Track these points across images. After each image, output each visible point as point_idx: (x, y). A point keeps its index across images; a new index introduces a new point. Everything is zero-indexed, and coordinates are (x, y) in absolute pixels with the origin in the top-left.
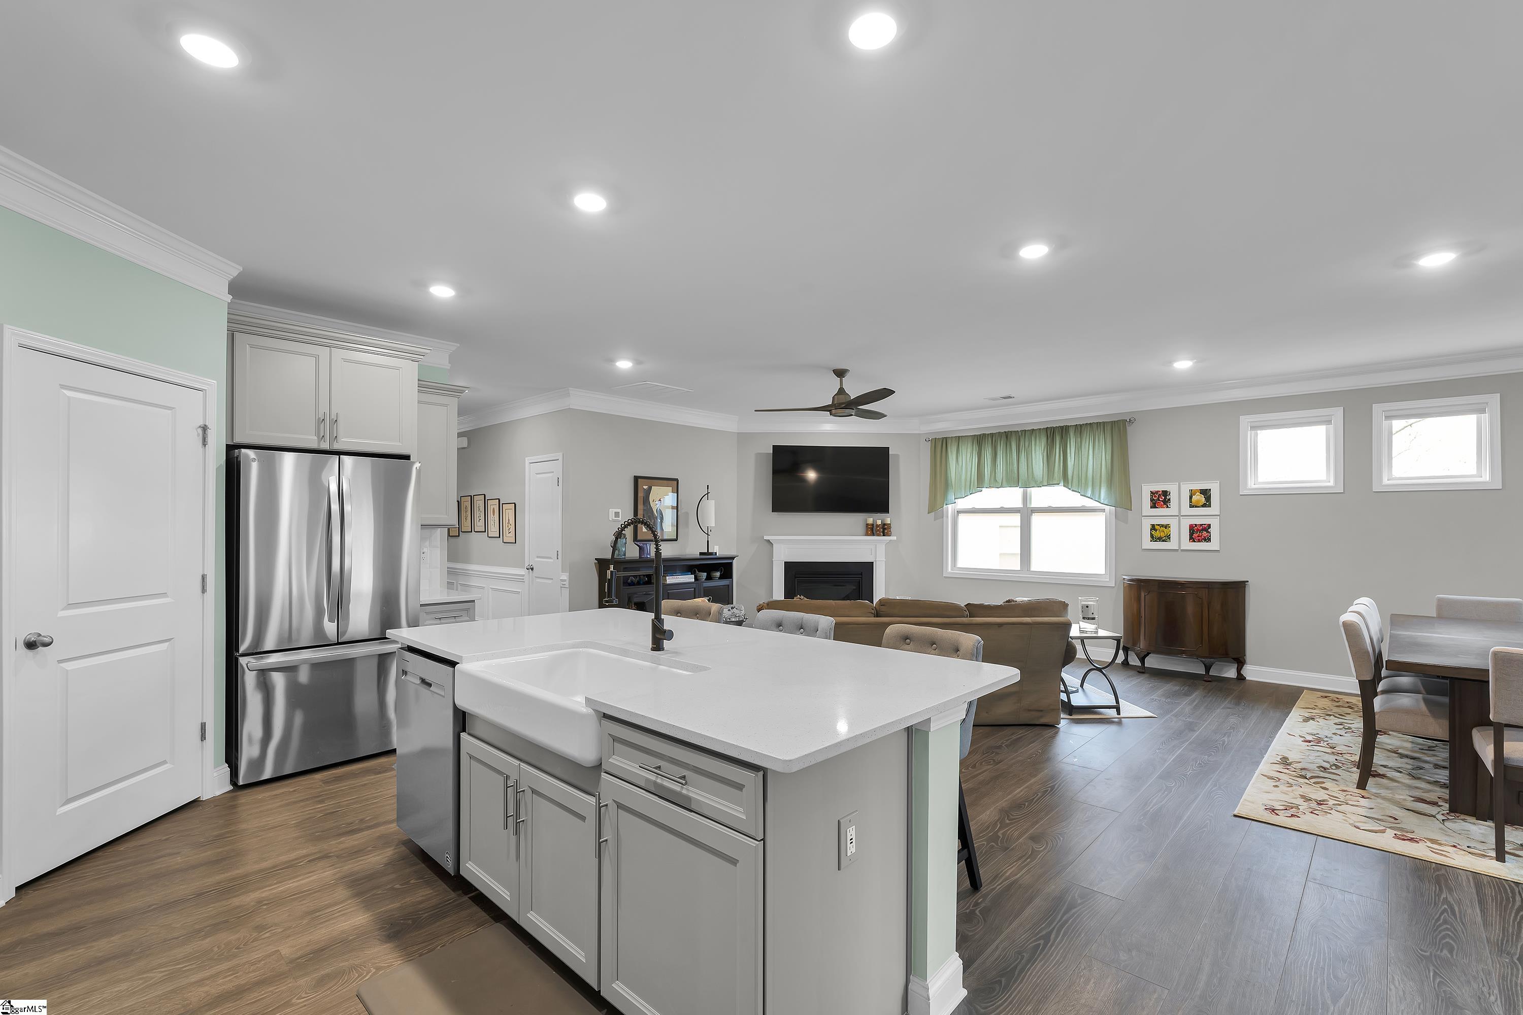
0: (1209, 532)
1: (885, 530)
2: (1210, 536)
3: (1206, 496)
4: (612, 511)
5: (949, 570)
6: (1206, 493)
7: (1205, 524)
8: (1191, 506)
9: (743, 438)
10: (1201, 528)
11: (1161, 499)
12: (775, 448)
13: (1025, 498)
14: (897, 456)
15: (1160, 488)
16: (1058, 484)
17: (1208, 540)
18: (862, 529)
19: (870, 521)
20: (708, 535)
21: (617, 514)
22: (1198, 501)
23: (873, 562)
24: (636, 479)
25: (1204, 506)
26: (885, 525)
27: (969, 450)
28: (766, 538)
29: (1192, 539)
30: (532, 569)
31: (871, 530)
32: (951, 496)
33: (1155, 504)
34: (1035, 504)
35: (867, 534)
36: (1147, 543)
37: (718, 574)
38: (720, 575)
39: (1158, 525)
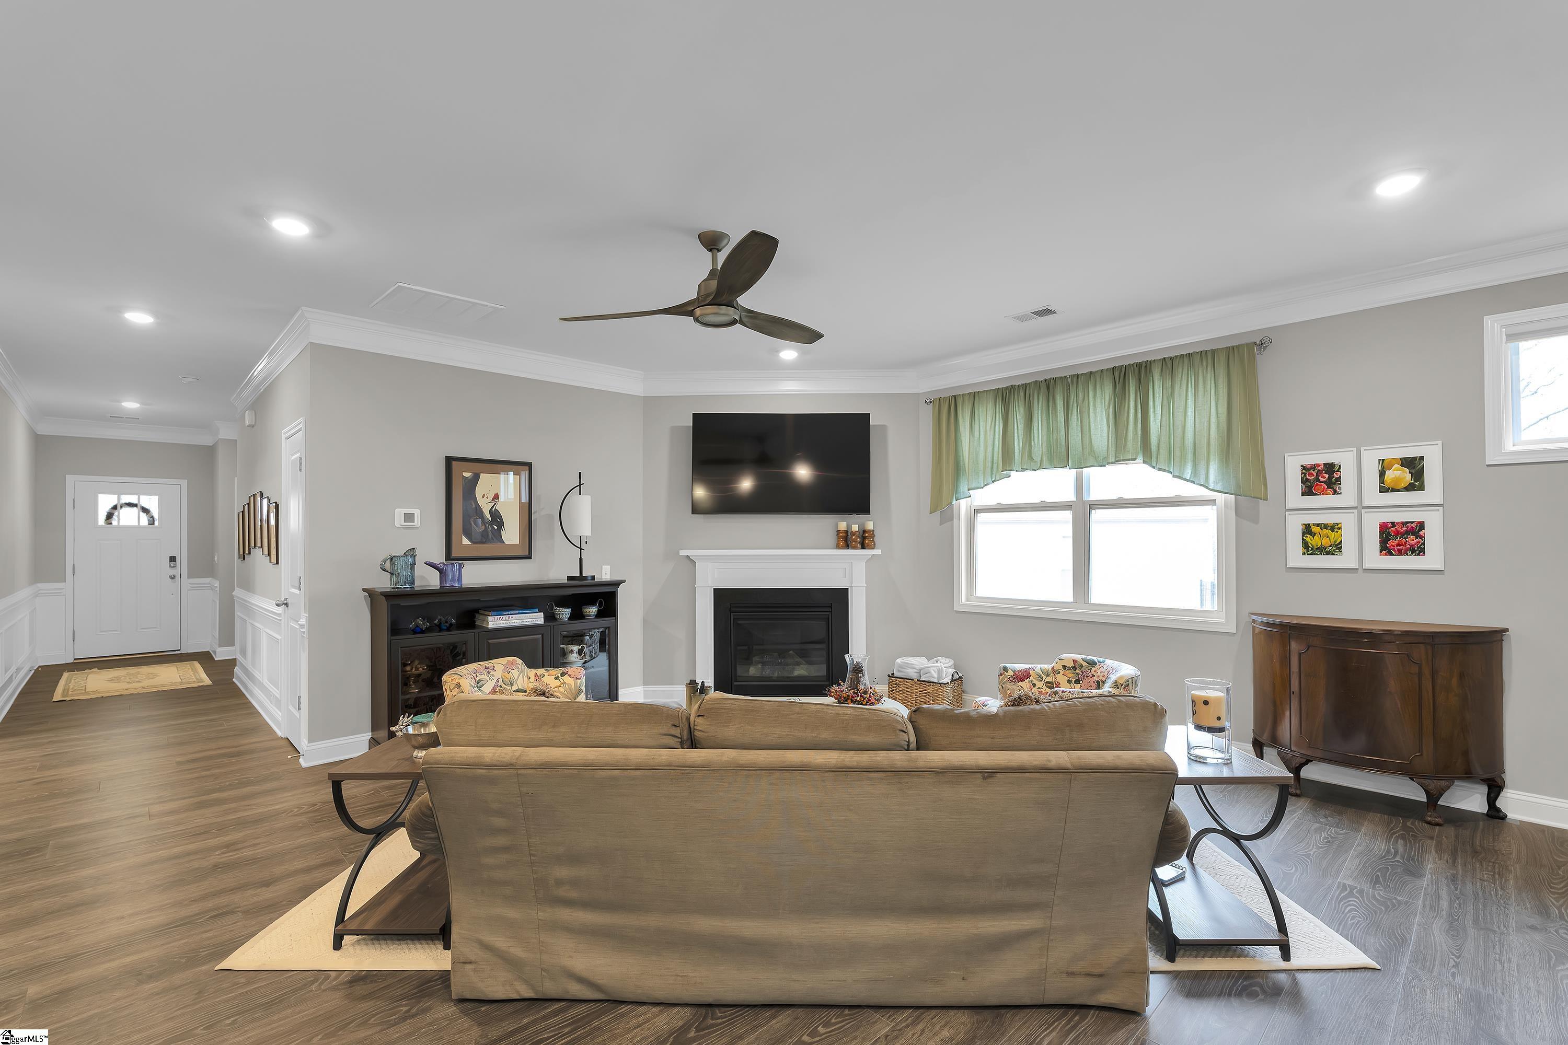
0: (1422, 537)
1: (864, 540)
2: (1423, 544)
3: (1413, 471)
4: (400, 513)
5: (963, 602)
6: (1414, 465)
7: (1413, 522)
8: (1383, 490)
9: (651, 404)
10: (1404, 529)
11: (1322, 479)
12: (697, 417)
13: (1079, 486)
14: (883, 428)
15: (1320, 458)
16: (1134, 459)
17: (1419, 550)
18: (831, 538)
19: (843, 526)
20: (581, 549)
21: (409, 517)
22: (1397, 480)
23: (848, 589)
24: (449, 461)
25: (1410, 488)
26: (864, 531)
27: (990, 413)
28: (683, 553)
29: (1385, 549)
30: (286, 604)
31: (846, 540)
32: (963, 487)
33: (1310, 488)
34: (1096, 493)
35: (838, 547)
36: (1296, 557)
37: (593, 610)
38: (599, 611)
39: (1318, 525)
